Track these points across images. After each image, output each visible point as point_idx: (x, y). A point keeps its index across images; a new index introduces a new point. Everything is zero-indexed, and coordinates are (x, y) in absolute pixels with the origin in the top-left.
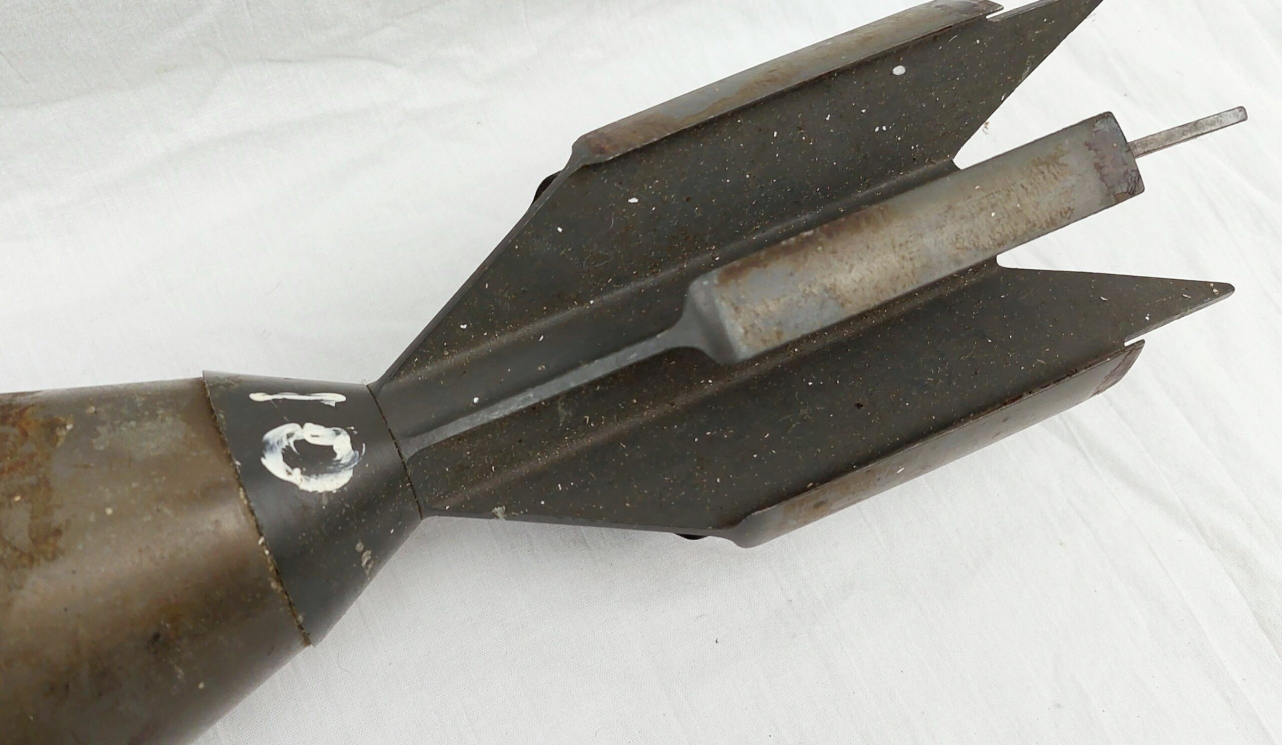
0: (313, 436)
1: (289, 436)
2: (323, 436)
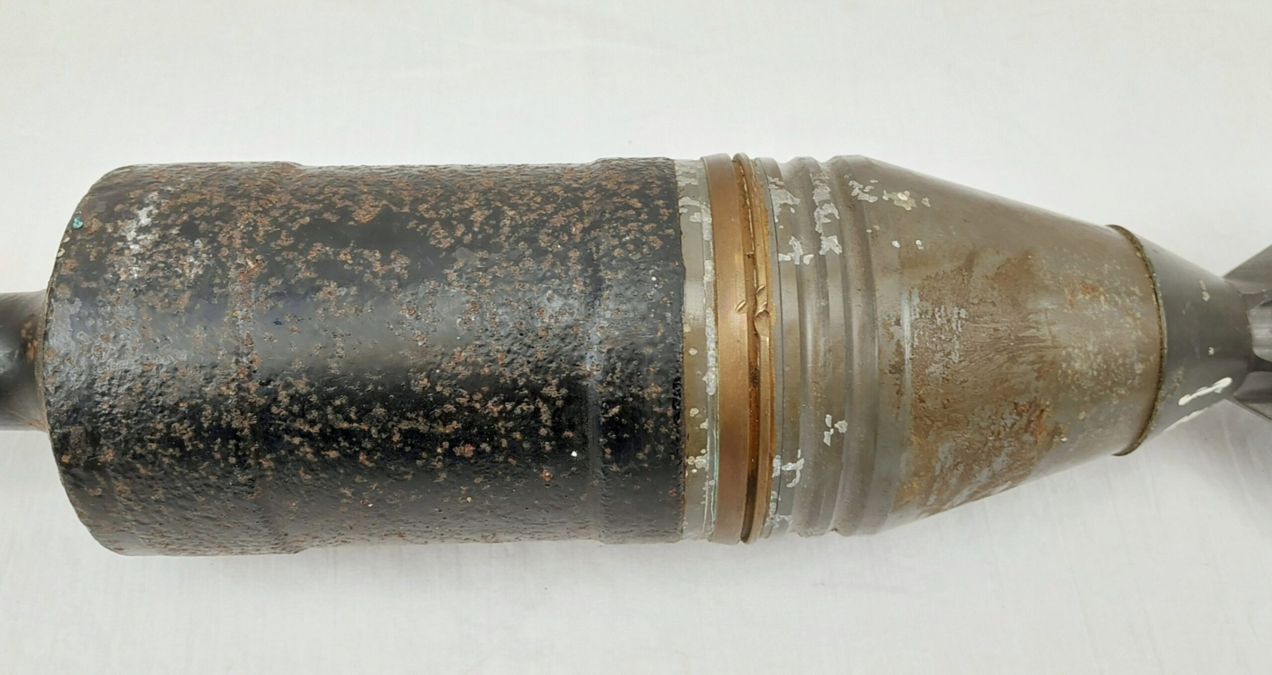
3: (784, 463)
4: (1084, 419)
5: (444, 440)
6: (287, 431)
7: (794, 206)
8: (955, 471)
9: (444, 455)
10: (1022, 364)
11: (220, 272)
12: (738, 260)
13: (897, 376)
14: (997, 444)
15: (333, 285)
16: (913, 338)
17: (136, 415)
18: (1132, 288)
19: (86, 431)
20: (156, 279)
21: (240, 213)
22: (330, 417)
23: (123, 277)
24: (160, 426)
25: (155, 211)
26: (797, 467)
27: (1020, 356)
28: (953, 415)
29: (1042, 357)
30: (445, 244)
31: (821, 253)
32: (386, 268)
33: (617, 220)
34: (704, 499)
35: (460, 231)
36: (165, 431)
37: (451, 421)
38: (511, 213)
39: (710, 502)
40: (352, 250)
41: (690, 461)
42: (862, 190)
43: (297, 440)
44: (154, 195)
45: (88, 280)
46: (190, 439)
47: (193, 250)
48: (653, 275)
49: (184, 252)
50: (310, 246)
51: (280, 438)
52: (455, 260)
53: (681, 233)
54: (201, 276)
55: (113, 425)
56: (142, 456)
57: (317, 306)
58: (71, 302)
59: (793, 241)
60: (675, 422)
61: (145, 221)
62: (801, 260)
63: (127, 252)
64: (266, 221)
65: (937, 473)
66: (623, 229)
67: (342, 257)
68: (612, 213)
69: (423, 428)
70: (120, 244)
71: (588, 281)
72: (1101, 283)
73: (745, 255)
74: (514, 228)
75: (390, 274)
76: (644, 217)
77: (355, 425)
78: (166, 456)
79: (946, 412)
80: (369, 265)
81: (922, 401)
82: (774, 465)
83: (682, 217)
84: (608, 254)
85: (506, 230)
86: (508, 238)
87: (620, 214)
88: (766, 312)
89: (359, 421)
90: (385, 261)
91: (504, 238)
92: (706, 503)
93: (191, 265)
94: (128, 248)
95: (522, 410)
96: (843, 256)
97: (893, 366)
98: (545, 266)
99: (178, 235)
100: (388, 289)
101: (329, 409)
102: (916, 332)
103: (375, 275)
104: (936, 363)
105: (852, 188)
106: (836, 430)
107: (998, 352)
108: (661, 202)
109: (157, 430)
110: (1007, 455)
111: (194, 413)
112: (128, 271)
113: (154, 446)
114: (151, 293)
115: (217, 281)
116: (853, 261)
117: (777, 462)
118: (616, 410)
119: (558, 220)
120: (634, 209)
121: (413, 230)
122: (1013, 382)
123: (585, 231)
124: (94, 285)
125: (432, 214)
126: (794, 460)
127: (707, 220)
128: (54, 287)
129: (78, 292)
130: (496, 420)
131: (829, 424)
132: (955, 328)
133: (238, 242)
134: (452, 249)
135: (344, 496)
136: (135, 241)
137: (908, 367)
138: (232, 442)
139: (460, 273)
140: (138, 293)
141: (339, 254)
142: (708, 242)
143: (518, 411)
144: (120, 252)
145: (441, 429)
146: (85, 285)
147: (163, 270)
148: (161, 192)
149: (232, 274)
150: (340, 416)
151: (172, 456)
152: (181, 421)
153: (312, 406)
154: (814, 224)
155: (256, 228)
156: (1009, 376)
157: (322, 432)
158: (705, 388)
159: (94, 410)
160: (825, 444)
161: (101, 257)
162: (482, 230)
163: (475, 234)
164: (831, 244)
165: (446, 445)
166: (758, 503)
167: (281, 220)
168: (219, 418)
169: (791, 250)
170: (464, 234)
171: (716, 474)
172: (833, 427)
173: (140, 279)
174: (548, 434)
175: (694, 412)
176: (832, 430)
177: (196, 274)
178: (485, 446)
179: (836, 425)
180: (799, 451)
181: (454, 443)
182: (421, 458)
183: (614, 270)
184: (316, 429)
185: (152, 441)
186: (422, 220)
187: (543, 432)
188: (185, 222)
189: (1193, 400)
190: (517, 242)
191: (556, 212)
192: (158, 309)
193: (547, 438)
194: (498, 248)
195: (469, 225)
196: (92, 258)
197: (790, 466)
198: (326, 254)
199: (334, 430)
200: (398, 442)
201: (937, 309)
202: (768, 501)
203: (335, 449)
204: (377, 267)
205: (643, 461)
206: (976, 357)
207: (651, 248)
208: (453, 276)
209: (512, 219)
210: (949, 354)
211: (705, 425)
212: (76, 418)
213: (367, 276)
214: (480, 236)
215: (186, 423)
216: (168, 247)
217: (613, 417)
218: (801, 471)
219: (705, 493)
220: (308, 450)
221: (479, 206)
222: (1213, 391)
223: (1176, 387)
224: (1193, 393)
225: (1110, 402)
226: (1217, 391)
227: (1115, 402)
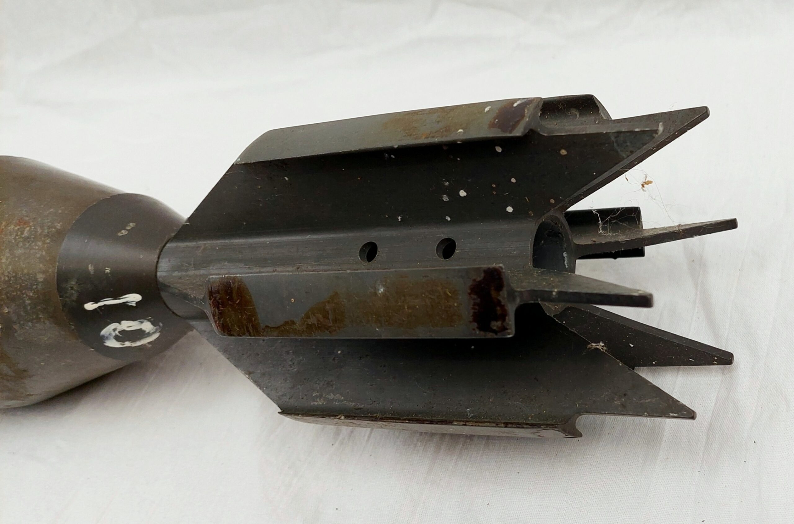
0: (128, 327)
1: (114, 330)
2: (134, 326)
189: (100, 308)
222: (124, 303)
223: (72, 294)
224: (96, 302)
225: (24, 302)
226: (130, 304)
227: (28, 302)
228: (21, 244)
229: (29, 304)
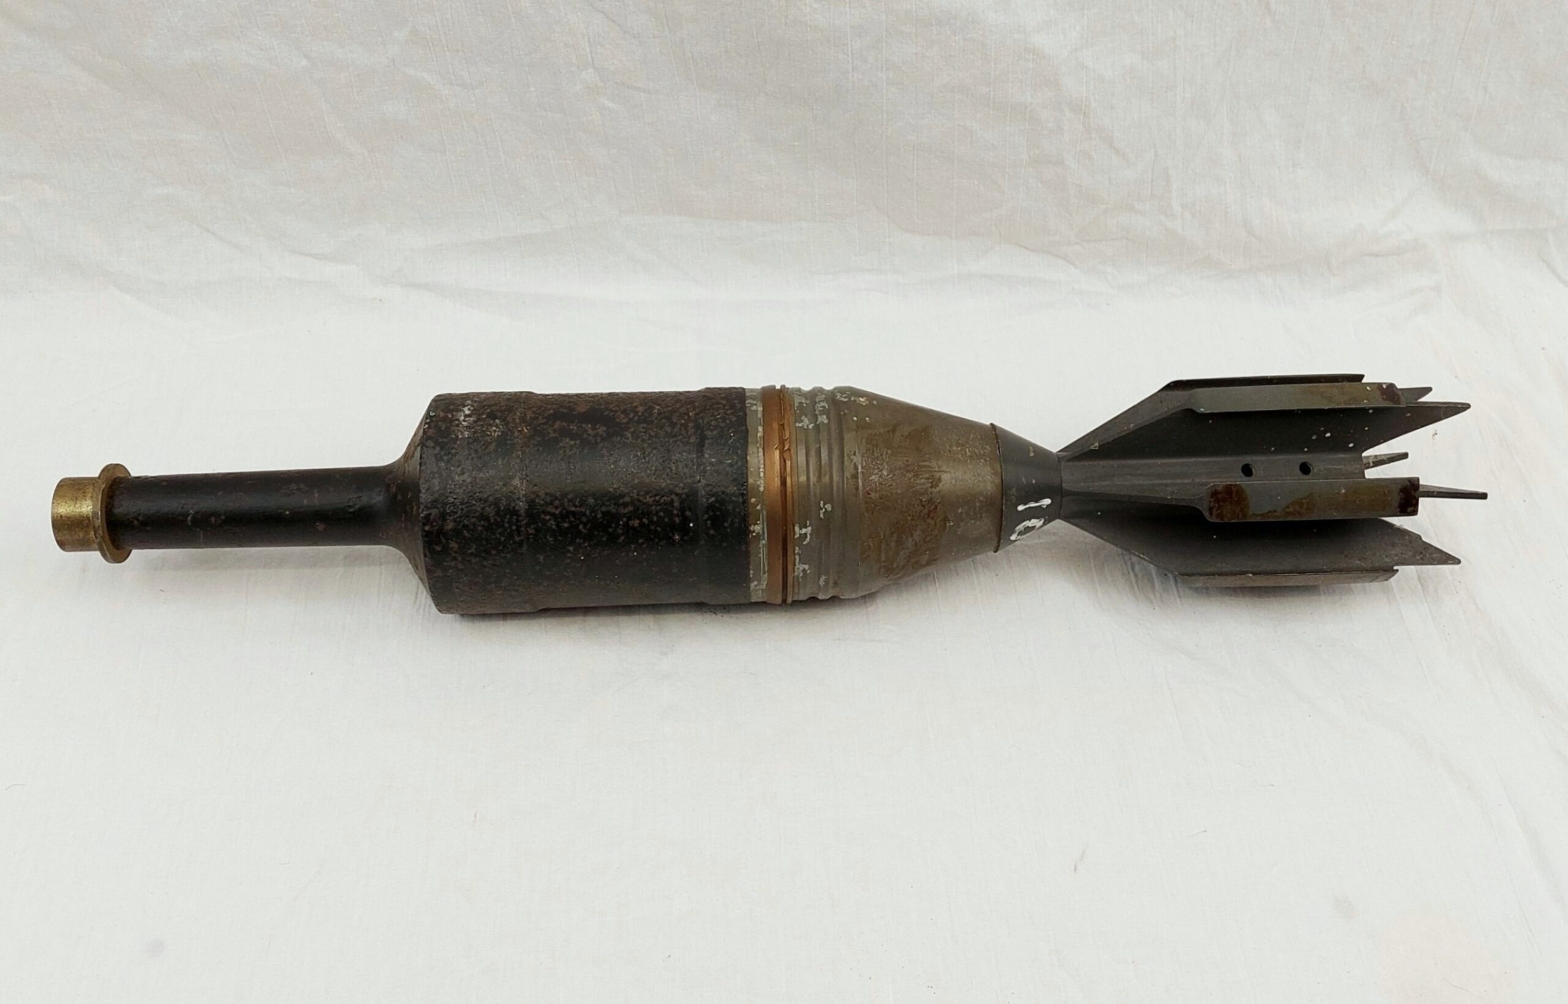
3: (801, 529)
4: (961, 513)
5: (624, 517)
6: (544, 512)
7: (806, 404)
8: (892, 538)
9: (623, 525)
10: (922, 478)
11: (509, 433)
12: (775, 425)
13: (855, 480)
14: (913, 522)
15: (568, 440)
16: (862, 461)
17: (467, 503)
18: (985, 446)
19: (440, 511)
20: (477, 437)
21: (517, 408)
22: (566, 504)
23: (460, 437)
24: (478, 509)
25: (472, 408)
26: (807, 531)
27: (921, 475)
28: (886, 503)
29: (933, 476)
30: (625, 421)
31: (818, 423)
32: (595, 432)
33: (713, 409)
34: (760, 553)
35: (631, 415)
36: (481, 512)
37: (628, 506)
38: (658, 407)
39: (763, 555)
40: (576, 425)
41: (752, 528)
42: (841, 396)
43: (548, 517)
44: (469, 402)
45: (442, 438)
46: (493, 516)
47: (495, 424)
48: (732, 433)
49: (491, 425)
50: (554, 422)
51: (539, 516)
52: (630, 428)
53: (746, 415)
54: (500, 436)
55: (455, 508)
56: (467, 526)
57: (561, 448)
58: (434, 448)
59: (803, 417)
60: (743, 505)
61: (467, 412)
62: (808, 426)
63: (461, 425)
64: (530, 412)
65: (882, 537)
66: (716, 413)
67: (571, 427)
68: (711, 406)
69: (613, 510)
70: (457, 422)
71: (698, 437)
72: (968, 443)
73: (778, 424)
74: (660, 413)
75: (597, 435)
76: (727, 407)
77: (578, 509)
78: (480, 526)
79: (882, 501)
80: (586, 431)
81: (869, 494)
82: (796, 530)
83: (747, 408)
84: (709, 424)
85: (655, 415)
86: (656, 418)
87: (715, 406)
88: (789, 450)
89: (580, 506)
90: (594, 429)
91: (654, 418)
92: (761, 555)
93: (495, 431)
94: (461, 424)
95: (664, 500)
96: (828, 424)
97: (853, 475)
98: (676, 430)
99: (486, 418)
100: (596, 441)
101: (566, 500)
102: (864, 459)
103: (589, 435)
104: (875, 474)
105: (837, 396)
106: (826, 509)
107: (908, 471)
108: (736, 401)
109: (478, 511)
110: (920, 530)
111: (496, 503)
112: (462, 433)
113: (475, 520)
114: (475, 444)
115: (508, 438)
116: (833, 426)
117: (797, 529)
118: (713, 499)
119: (683, 410)
120: (723, 404)
121: (607, 415)
122: (918, 487)
123: (696, 414)
124: (445, 440)
125: (617, 409)
126: (806, 527)
127: (760, 409)
128: (424, 441)
129: (437, 443)
130: (652, 506)
131: (822, 506)
132: (884, 458)
133: (518, 421)
134: (628, 423)
135: (569, 551)
136: (464, 421)
137: (860, 476)
138: (515, 517)
139: (633, 433)
140: (468, 443)
141: (569, 426)
142: (760, 419)
143: (662, 501)
144: (458, 425)
145: (622, 511)
146: (440, 440)
147: (480, 433)
148: (472, 401)
149: (516, 434)
150: (571, 504)
151: (483, 526)
152: (489, 506)
153: (556, 499)
154: (815, 411)
155: (525, 415)
156: (915, 485)
157: (561, 513)
158: (758, 488)
159: (445, 501)
160: (821, 518)
161: (448, 428)
162: (643, 415)
163: (639, 416)
164: (823, 419)
165: (625, 519)
166: (789, 554)
167: (538, 412)
168: (509, 504)
169: (802, 421)
170: (634, 417)
171: (766, 536)
172: (824, 507)
173: (469, 437)
174: (678, 514)
175: (753, 500)
176: (824, 510)
177: (498, 435)
178: (645, 521)
179: (826, 507)
180: (808, 522)
181: (629, 519)
182: (611, 527)
183: (712, 431)
184: (557, 512)
185: (473, 517)
186: (611, 411)
187: (675, 512)
188: (488, 413)
189: (1026, 509)
190: (661, 419)
191: (681, 407)
192: (479, 450)
193: (677, 515)
194: (652, 422)
195: (636, 413)
196: (443, 429)
197: (804, 531)
198: (563, 426)
199: (568, 512)
200: (600, 518)
201: (875, 449)
202: (794, 554)
203: (567, 522)
204: (590, 432)
205: (727, 528)
206: (897, 473)
207: (730, 421)
208: (629, 435)
209: (658, 409)
210: (882, 470)
211: (759, 507)
212: (435, 505)
213: (585, 436)
214: (642, 418)
215: (492, 507)
216: (482, 423)
217: (711, 503)
218: (810, 534)
219: (760, 548)
220: (553, 523)
221: (641, 405)
222: (1040, 506)
223: (1013, 499)
224: (1025, 504)
225: (975, 504)
226: (1043, 507)
227: (978, 504)
228: (969, 461)
229: (978, 506)
